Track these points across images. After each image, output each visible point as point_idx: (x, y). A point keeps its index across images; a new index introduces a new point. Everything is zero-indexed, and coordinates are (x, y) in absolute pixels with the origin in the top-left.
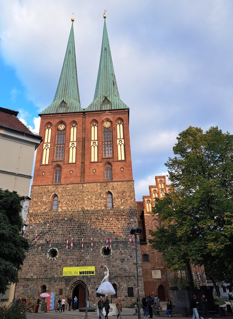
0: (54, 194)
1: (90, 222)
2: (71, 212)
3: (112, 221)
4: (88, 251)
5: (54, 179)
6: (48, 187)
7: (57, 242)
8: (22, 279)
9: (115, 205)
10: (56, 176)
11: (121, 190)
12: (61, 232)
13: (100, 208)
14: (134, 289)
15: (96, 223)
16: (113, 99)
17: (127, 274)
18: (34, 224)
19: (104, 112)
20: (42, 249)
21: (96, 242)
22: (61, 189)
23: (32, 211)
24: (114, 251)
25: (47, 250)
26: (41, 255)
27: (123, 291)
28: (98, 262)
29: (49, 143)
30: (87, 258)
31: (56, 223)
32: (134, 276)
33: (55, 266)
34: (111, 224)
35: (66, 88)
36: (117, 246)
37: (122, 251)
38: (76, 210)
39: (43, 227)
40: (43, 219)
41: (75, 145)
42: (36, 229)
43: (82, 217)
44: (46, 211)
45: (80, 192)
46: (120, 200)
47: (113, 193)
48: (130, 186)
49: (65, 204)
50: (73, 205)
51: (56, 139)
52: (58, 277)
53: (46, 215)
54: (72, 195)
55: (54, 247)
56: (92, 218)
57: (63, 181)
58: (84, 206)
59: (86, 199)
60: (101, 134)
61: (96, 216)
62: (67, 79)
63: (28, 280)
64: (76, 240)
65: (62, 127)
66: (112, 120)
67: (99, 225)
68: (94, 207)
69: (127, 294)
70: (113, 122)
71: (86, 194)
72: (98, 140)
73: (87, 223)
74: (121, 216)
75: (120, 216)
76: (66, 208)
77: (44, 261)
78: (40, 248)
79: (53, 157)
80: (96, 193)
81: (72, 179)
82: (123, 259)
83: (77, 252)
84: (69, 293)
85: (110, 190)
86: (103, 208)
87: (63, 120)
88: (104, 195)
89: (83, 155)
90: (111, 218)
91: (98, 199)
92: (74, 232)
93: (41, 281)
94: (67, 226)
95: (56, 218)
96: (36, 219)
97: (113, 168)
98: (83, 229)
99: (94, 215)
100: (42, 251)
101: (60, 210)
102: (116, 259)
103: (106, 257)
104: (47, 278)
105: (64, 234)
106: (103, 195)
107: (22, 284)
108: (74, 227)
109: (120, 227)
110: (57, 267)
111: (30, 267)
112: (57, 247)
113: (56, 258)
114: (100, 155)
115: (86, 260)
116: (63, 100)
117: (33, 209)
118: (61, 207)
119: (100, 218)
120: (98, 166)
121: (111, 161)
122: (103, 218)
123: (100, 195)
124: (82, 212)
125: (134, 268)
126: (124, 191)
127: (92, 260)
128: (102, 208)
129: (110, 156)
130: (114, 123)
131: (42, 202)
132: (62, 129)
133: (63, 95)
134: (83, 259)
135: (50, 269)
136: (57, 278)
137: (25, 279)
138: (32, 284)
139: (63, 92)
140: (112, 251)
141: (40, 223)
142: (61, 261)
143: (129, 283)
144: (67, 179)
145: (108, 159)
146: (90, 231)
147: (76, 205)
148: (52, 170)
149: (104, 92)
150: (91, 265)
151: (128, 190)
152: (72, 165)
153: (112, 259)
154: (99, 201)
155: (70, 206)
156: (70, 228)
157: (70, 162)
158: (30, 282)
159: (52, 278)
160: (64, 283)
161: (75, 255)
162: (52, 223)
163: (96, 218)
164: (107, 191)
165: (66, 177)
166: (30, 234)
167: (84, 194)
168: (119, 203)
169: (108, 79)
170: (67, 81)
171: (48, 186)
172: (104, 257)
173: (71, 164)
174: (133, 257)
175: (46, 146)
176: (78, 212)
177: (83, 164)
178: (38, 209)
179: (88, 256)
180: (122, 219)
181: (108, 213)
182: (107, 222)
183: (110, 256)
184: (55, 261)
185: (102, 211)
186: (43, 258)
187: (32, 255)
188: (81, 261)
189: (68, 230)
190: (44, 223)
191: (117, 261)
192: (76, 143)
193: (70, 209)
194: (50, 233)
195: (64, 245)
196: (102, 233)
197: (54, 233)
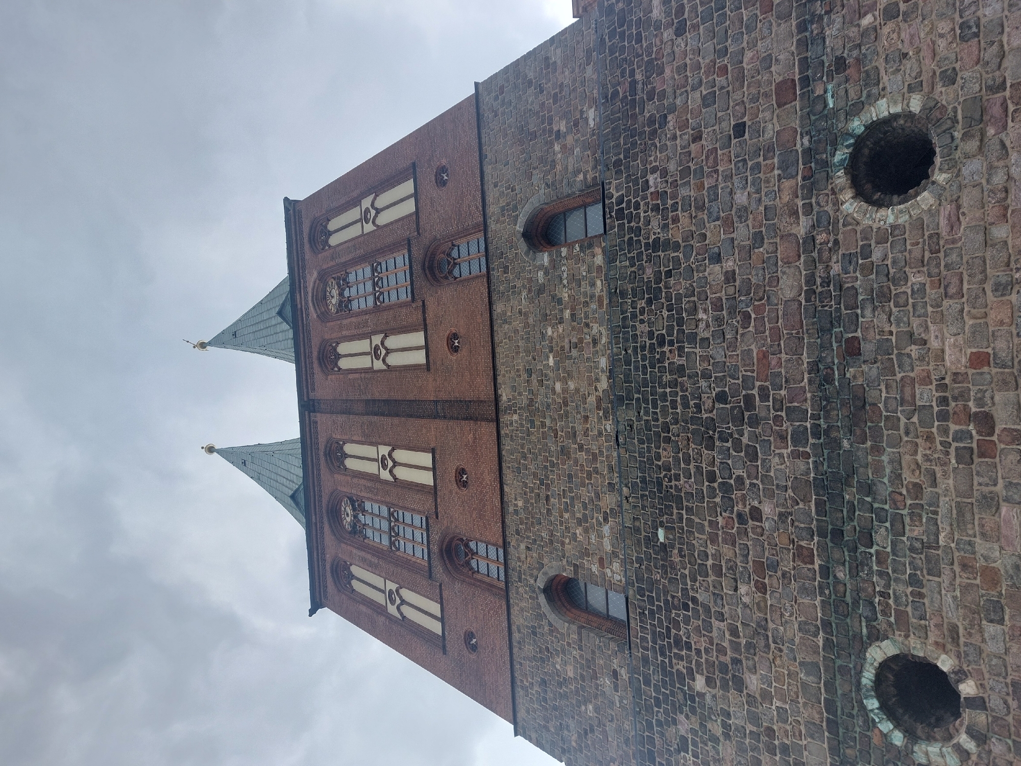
2: (626, 490)
4: (884, 348)
6: (519, 630)
7: (820, 641)
9: (581, 177)
11: (516, 153)
13: (599, 283)
22: (524, 547)
25: (889, 749)
29: (385, 585)
30: (956, 358)
36: (842, 64)
38: (615, 455)
40: (667, 712)
41: (386, 450)
43: (647, 412)
44: (625, 675)
45: (532, 423)
46: (557, 147)
47: (530, 207)
49: (586, 531)
53: (647, 681)
55: (859, 674)
56: (651, 335)
58: (592, 399)
60: (354, 322)
61: (640, 305)
64: (801, 462)
66: (316, 275)
67: (689, 273)
68: (596, 328)
71: (541, 382)
72: (369, 336)
75: (634, 116)
80: (531, 319)
81: (487, 477)
85: (521, 225)
86: (599, 260)
87: (324, 502)
88: (539, 262)
89: (409, 408)
90: (646, 185)
91: (560, 301)
94: (701, 530)
97: (439, 230)
101: (616, 572)
105: (760, 568)
106: (541, 266)
108: (712, 477)
112: (860, 645)
113: (962, 675)
114: (403, 317)
115: (979, 360)
118: (602, 562)
120: (437, 324)
121: (419, 253)
122: (647, 246)
123: (542, 289)
124: (623, 414)
128: (599, 268)
132: (352, 513)
140: (882, 109)
144: (487, 510)
145: (414, 267)
148: (459, 586)
152: (436, 473)
154: (565, 296)
155: (597, 496)
156: (713, 509)
161: (933, 474)
162: (689, 647)
164: (522, 245)
165: (481, 514)
167: (541, 397)
171: (514, 628)
173: (435, 479)
175: (394, 603)
176: (621, 440)
177: (439, 408)
180: (651, 94)
181: (620, 214)
182: (675, 207)
183: (928, 109)
185: (610, 259)
189: (729, 522)
192: (380, 447)
193: (608, 501)
194: (753, 682)
195: (841, 574)
196: (742, 233)
197: (749, 645)
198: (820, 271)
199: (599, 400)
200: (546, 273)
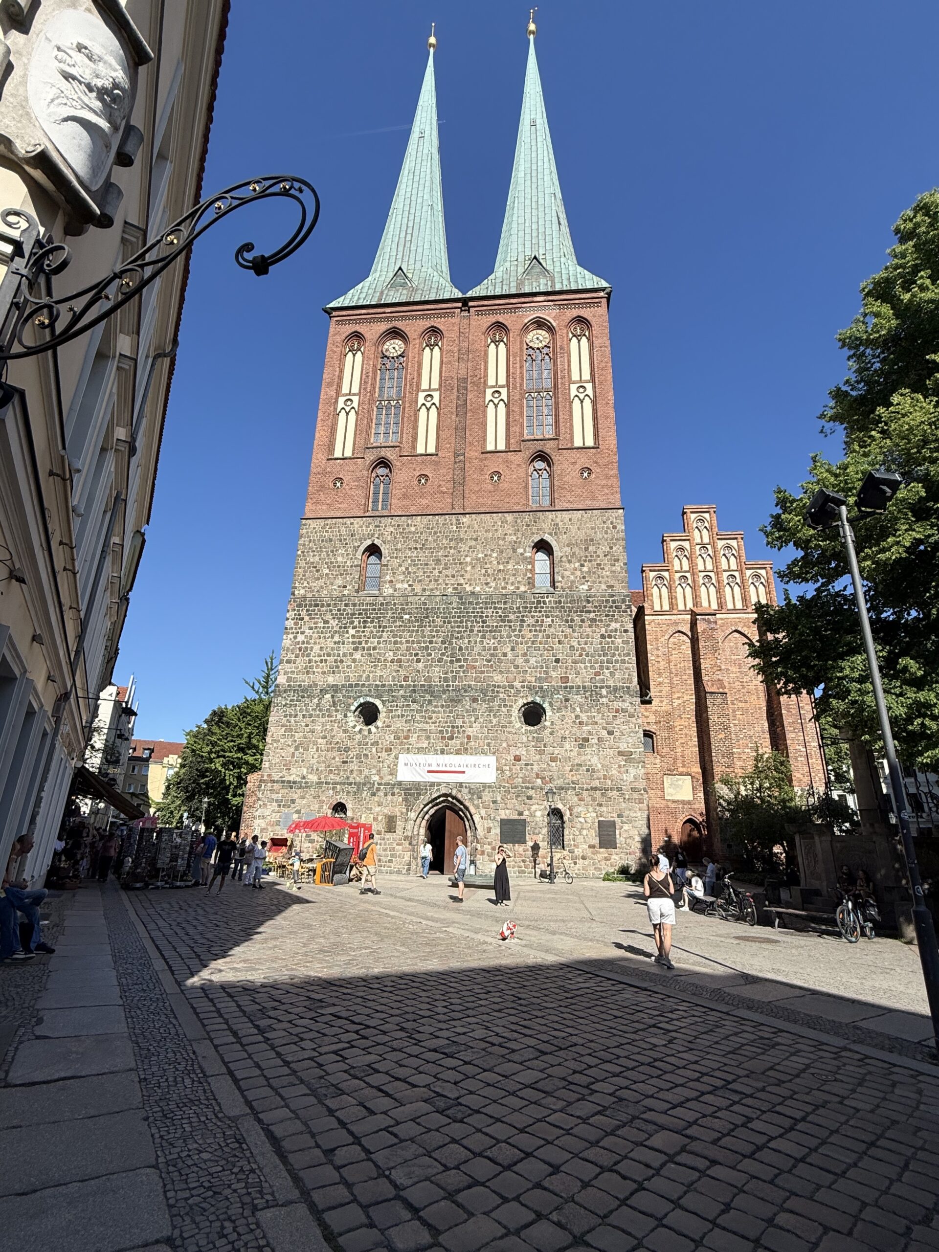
0: (369, 542)
1: (483, 627)
2: (423, 599)
3: (550, 626)
4: (474, 710)
5: (371, 500)
6: (352, 524)
7: (378, 683)
8: (274, 782)
9: (560, 579)
10: (376, 493)
11: (581, 535)
12: (391, 653)
13: (513, 588)
14: (617, 827)
15: (500, 631)
16: (557, 264)
17: (596, 783)
18: (311, 628)
19: (530, 299)
20: (334, 702)
21: (499, 686)
22: (392, 529)
23: (302, 592)
24: (558, 714)
25: (350, 705)
26: (330, 716)
27: (585, 832)
28: (505, 745)
29: (354, 394)
30: (469, 732)
31: (375, 627)
32: (619, 790)
33: (374, 750)
34: (548, 637)
35: (409, 237)
36: (567, 700)
37: (581, 714)
38: (438, 593)
39: (337, 638)
40: (336, 614)
41: (436, 400)
42: (315, 643)
43: (456, 613)
44: (346, 592)
45: (451, 540)
46: (577, 565)
47: (554, 544)
48: (612, 523)
49: (404, 573)
50: (428, 577)
51: (378, 383)
52: (383, 781)
53: (346, 605)
54: (426, 549)
55: (371, 696)
56: (487, 617)
57: (396, 507)
58: (462, 581)
59: (468, 559)
60: (518, 365)
61: (500, 611)
62: (412, 211)
63: (291, 785)
64: (437, 679)
65: (394, 347)
66: (554, 324)
67: (509, 636)
68: (493, 585)
69: (596, 841)
70: (557, 329)
71: (470, 547)
72: (508, 385)
73: (472, 631)
74: (581, 611)
75: (577, 612)
76: (406, 586)
77: (340, 736)
78: (328, 696)
79: (369, 435)
80: (501, 542)
81: (424, 502)
82: (586, 740)
83: (439, 712)
84: (416, 829)
85: (547, 537)
86: (522, 588)
87: (400, 324)
88: (527, 549)
89: (461, 429)
90: (547, 617)
91: (508, 563)
92: (430, 655)
93: (331, 791)
94: (411, 636)
95: (377, 614)
96: (316, 614)
97: (557, 468)
98: (461, 649)
99: (495, 608)
100: (334, 704)
101: (387, 590)
102: (564, 738)
103: (531, 732)
104: (350, 784)
105: (399, 661)
106: (525, 550)
107: (275, 796)
108: (431, 642)
109: (576, 646)
110: (379, 754)
111: (297, 749)
112: (379, 697)
113: (377, 728)
114: (515, 429)
115: (469, 737)
116: (400, 268)
117: (306, 584)
118: (391, 582)
119: (512, 617)
120: (507, 461)
121: (549, 448)
122: (523, 616)
123: (514, 551)
124: (455, 599)
125: (620, 767)
126: (592, 540)
127: (486, 738)
128: (518, 588)
129: (549, 433)
130: (561, 332)
131: (334, 567)
132: (395, 354)
133: (400, 256)
134: (459, 732)
135: (358, 757)
136: (379, 784)
137: (283, 782)
138: (303, 798)
139: (401, 248)
140: (549, 713)
141: (328, 627)
142: (392, 737)
143: (604, 809)
144: (408, 502)
145: (542, 443)
146: (479, 654)
147: (439, 576)
148: (365, 473)
149: (528, 244)
150: (483, 752)
151: (606, 536)
152: (425, 458)
153: (549, 740)
154: (510, 567)
155: (420, 581)
156: (419, 642)
157: (420, 450)
158: (299, 791)
159: (364, 784)
160: (400, 799)
161: (435, 722)
162: (365, 627)
163: (500, 616)
164: (537, 538)
165: (405, 496)
166: (297, 656)
167: (464, 547)
168: (573, 574)
169: (541, 209)
170: (412, 217)
171: (352, 520)
172: (523, 730)
173: (421, 455)
174: (616, 734)
175: (346, 405)
176: (444, 598)
177: (461, 458)
178: (321, 587)
179: (474, 725)
180: (583, 621)
181: (539, 602)
182: (536, 631)
183: (545, 727)
184: (372, 737)
185: (521, 596)
186: (336, 725)
187: (304, 716)
188: (451, 738)
189: (414, 649)
190: (340, 627)
191: (567, 746)
192: (438, 393)
193: (418, 588)
194: (357, 655)
195: (402, 692)
196: (520, 661)
197: (370, 655)
198: (501, 690)
199: (461, 584)
200: (522, 554)
